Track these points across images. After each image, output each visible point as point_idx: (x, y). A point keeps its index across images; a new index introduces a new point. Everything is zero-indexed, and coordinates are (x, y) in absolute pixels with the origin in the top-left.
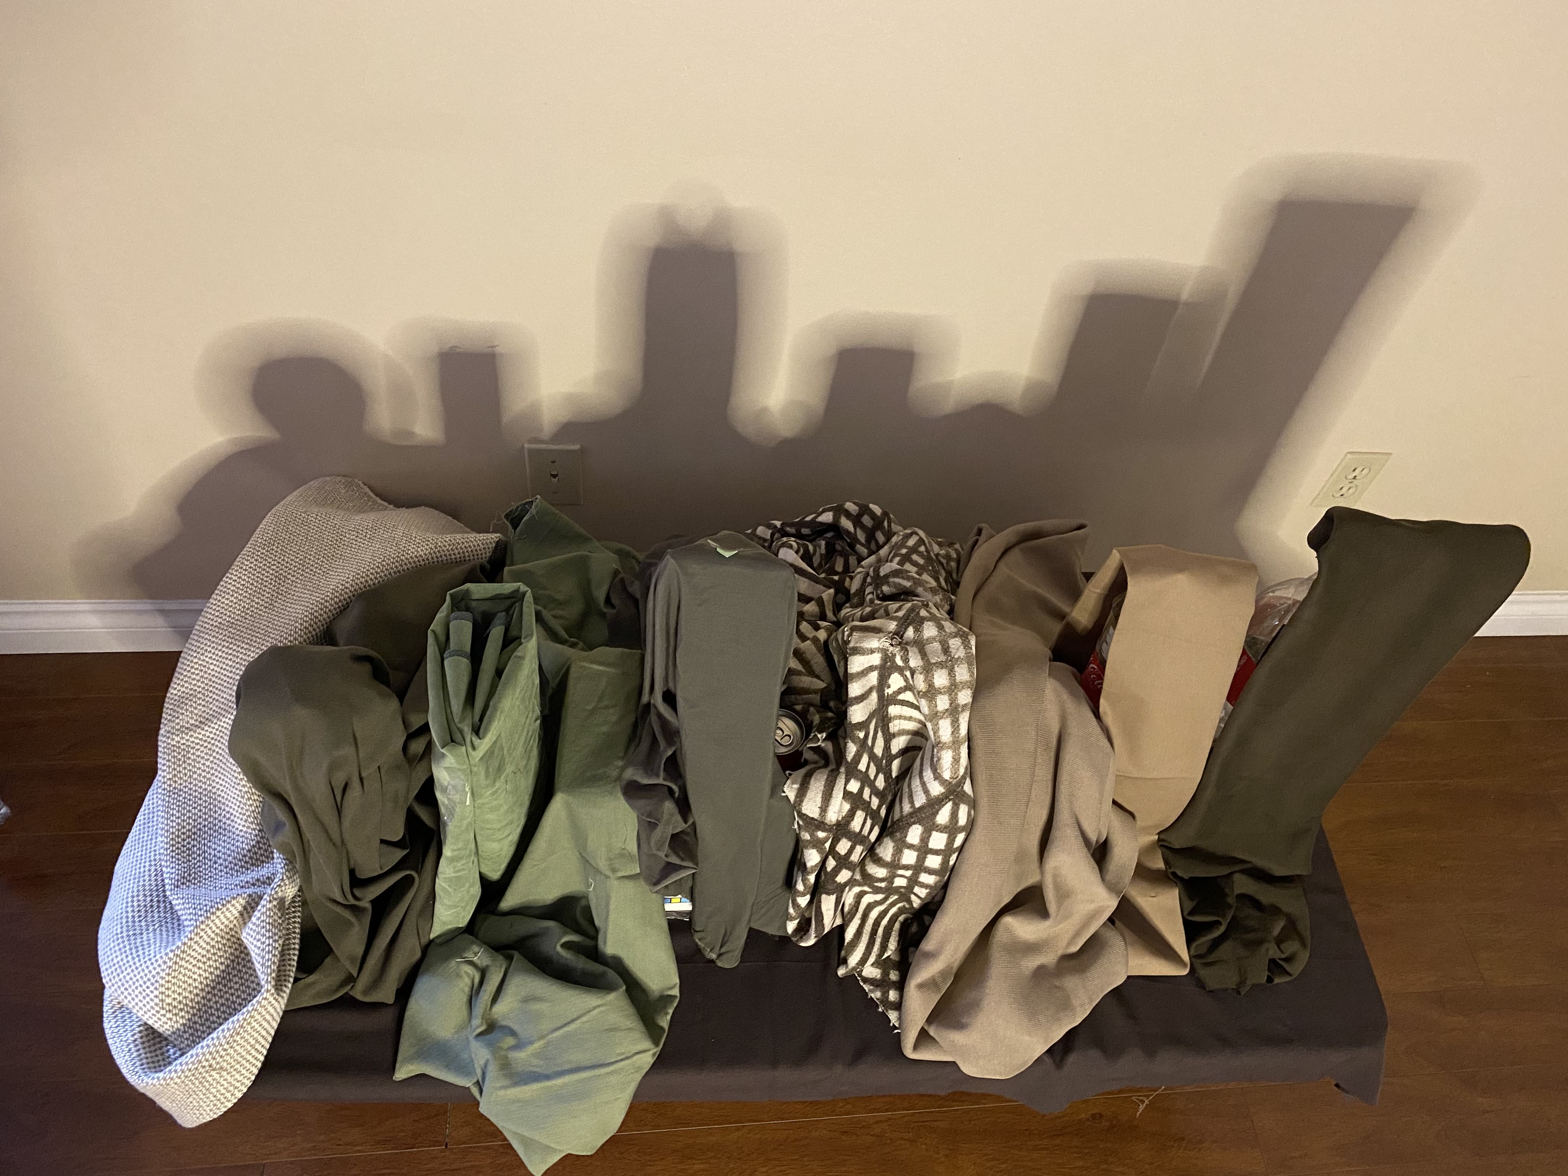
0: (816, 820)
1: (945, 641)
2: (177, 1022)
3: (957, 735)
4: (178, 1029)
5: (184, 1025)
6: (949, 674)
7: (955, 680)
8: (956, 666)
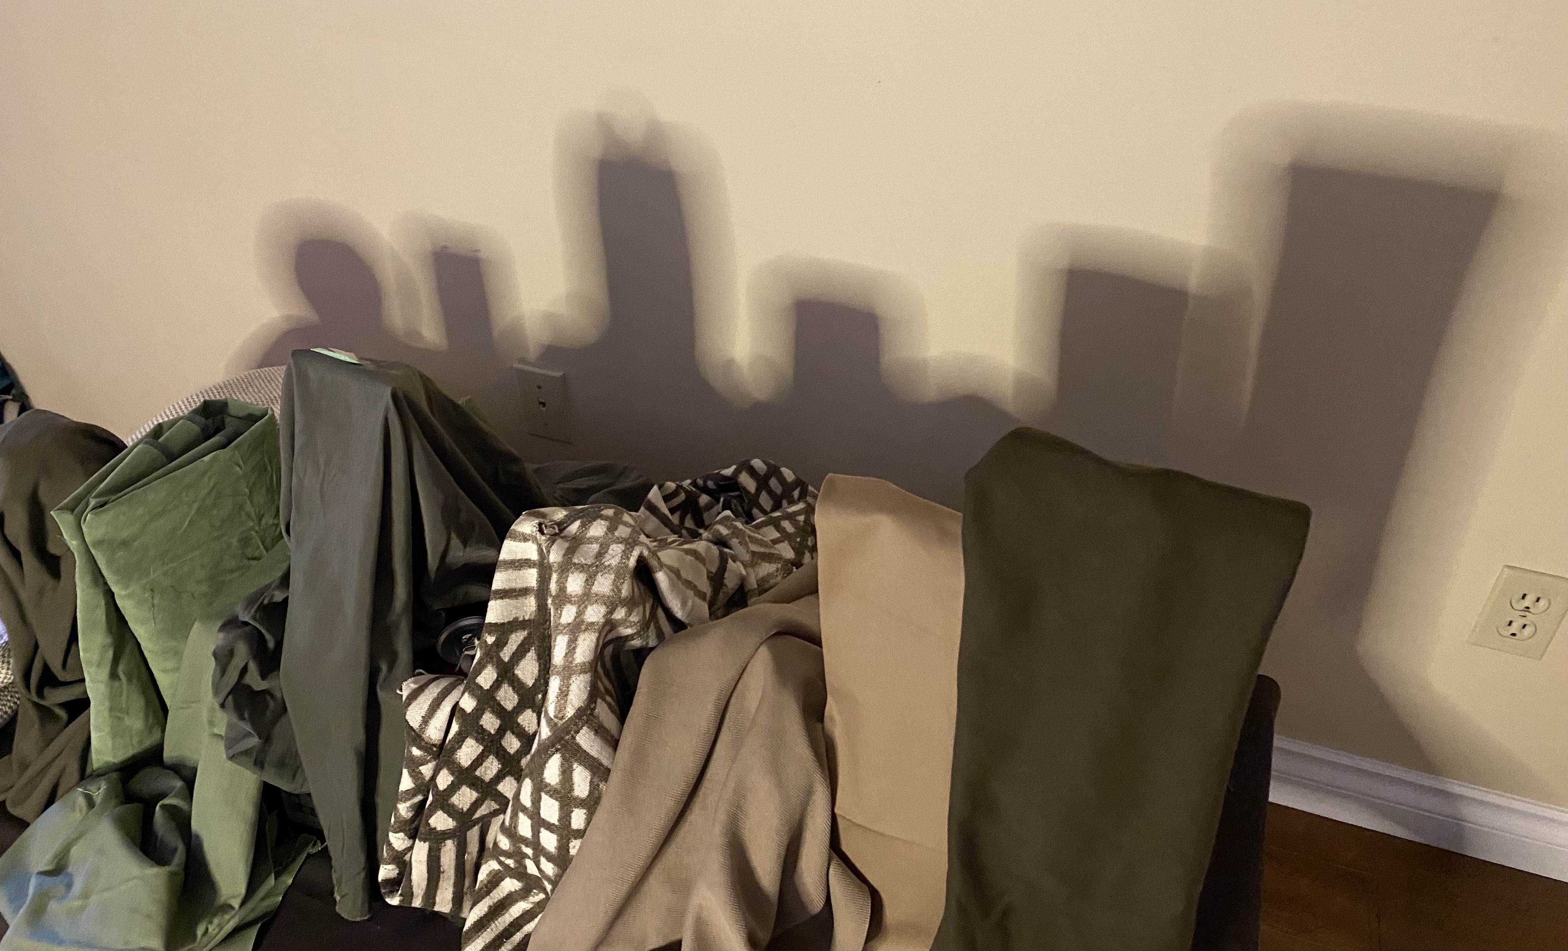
0: (414, 731)
1: (606, 545)
3: (570, 659)
6: (587, 580)
7: (590, 589)
8: (600, 574)
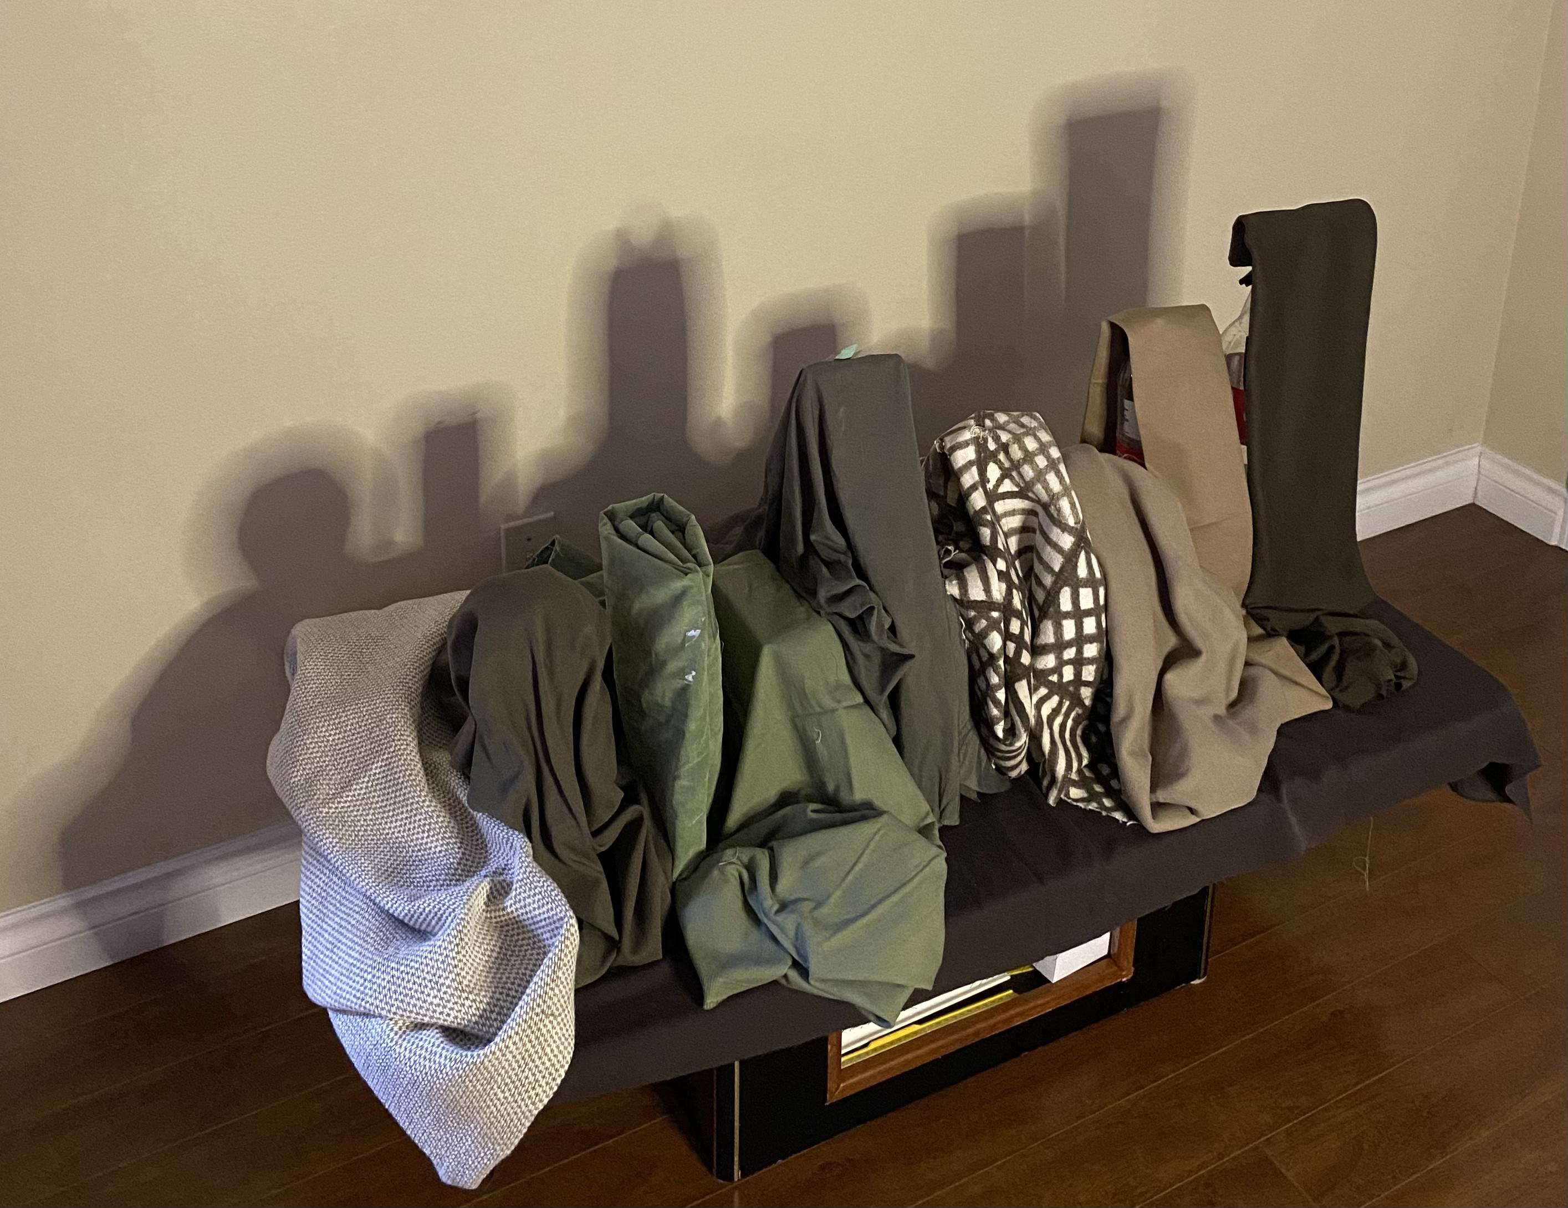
1: (1018, 421)
2: (481, 1002)
3: (1063, 483)
4: (485, 1010)
5: (488, 1004)
6: (1035, 439)
7: (1041, 443)
8: (1036, 433)
